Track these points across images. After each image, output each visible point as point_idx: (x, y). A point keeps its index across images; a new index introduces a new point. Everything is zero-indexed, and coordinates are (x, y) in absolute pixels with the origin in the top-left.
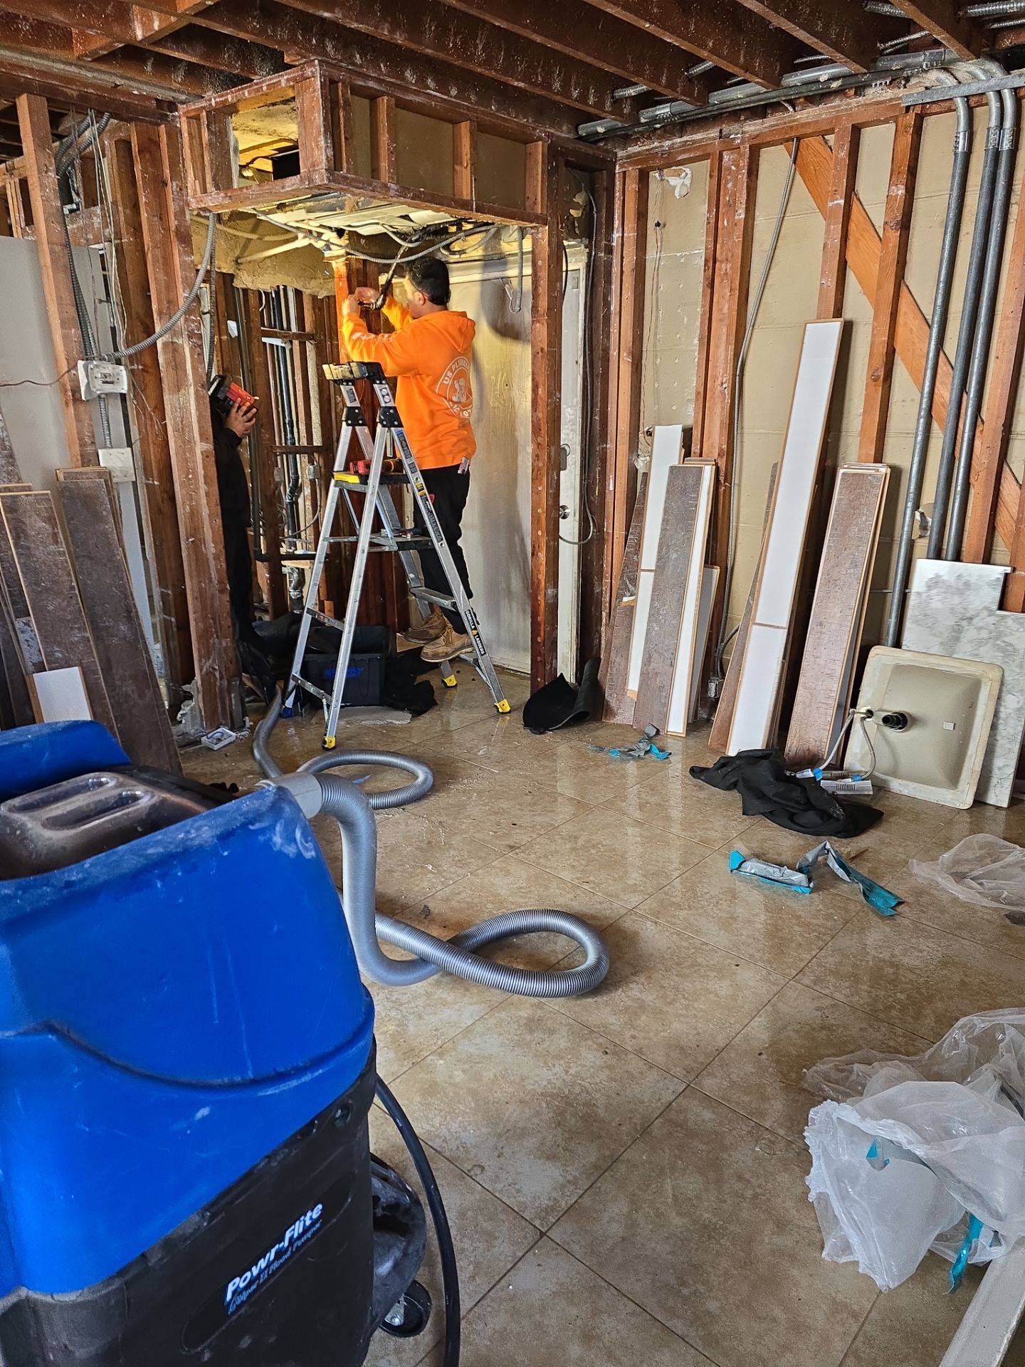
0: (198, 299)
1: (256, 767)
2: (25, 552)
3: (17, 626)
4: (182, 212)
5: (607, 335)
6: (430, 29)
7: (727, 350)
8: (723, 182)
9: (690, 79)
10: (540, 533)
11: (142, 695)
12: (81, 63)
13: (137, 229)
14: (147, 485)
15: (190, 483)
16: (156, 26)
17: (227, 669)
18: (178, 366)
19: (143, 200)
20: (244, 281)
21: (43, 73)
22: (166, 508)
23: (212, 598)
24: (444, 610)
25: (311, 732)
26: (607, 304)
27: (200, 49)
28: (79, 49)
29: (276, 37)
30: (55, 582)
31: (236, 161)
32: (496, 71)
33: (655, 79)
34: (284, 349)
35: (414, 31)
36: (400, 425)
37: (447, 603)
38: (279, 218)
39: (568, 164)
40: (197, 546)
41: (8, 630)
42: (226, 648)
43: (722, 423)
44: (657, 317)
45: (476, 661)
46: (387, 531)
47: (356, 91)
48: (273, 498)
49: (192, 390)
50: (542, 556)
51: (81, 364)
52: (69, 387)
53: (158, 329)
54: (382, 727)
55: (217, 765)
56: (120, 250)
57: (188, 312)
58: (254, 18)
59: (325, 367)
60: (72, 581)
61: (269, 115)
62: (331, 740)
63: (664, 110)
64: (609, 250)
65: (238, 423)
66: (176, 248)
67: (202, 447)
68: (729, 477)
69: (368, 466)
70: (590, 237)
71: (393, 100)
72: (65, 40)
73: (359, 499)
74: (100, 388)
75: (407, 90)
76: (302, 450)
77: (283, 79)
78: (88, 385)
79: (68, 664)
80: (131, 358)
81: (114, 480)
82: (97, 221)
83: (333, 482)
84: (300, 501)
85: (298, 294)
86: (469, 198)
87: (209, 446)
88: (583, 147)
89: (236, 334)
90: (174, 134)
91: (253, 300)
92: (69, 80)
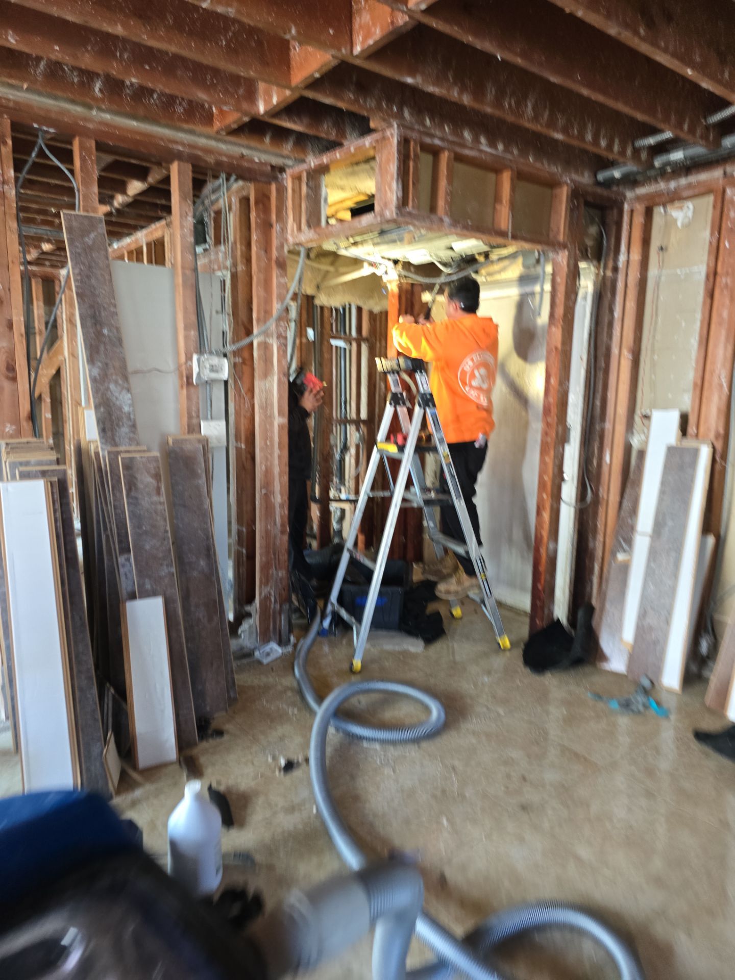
0: (287, 310)
1: (295, 684)
2: (134, 502)
3: (119, 560)
4: (282, 246)
5: (610, 336)
6: (491, 93)
7: (726, 347)
8: (725, 210)
9: (707, 128)
10: (545, 496)
11: (210, 620)
12: (219, 137)
13: (248, 261)
14: (237, 448)
15: (267, 448)
16: (275, 100)
17: (280, 595)
18: (267, 360)
19: (254, 237)
20: (322, 300)
21: (191, 146)
22: (248, 465)
23: (275, 537)
24: (457, 555)
25: (341, 652)
26: (611, 311)
27: (306, 120)
28: (217, 124)
29: (364, 106)
30: (154, 526)
31: (325, 211)
32: (541, 125)
33: (680, 125)
34: (345, 349)
35: (478, 93)
36: (434, 405)
37: (460, 550)
38: (353, 252)
39: (587, 204)
40: (267, 497)
41: (113, 563)
42: (281, 579)
43: (719, 410)
44: (656, 323)
45: (483, 602)
46: (416, 489)
47: (425, 148)
48: (327, 457)
49: (276, 378)
50: (546, 516)
51: (195, 357)
52: (184, 374)
53: (255, 331)
54: (399, 653)
55: (264, 679)
56: (234, 276)
57: (279, 319)
58: (349, 90)
59: (377, 360)
60: (166, 526)
61: (353, 174)
62: (357, 663)
63: (677, 156)
64: (615, 269)
65: (308, 402)
66: (275, 272)
67: (279, 421)
68: (724, 456)
69: (405, 439)
70: (599, 260)
71: (453, 155)
72: (208, 119)
73: (395, 464)
74: (207, 375)
75: (464, 146)
76: (351, 422)
77: (368, 141)
78: (199, 374)
79: (153, 594)
80: (235, 353)
81: (210, 445)
82: (221, 255)
83: (375, 449)
84: (347, 458)
85: (359, 310)
86: (506, 230)
87: (285, 420)
88: (599, 190)
89: (313, 339)
90: (281, 190)
91: (326, 313)
92: (208, 151)
